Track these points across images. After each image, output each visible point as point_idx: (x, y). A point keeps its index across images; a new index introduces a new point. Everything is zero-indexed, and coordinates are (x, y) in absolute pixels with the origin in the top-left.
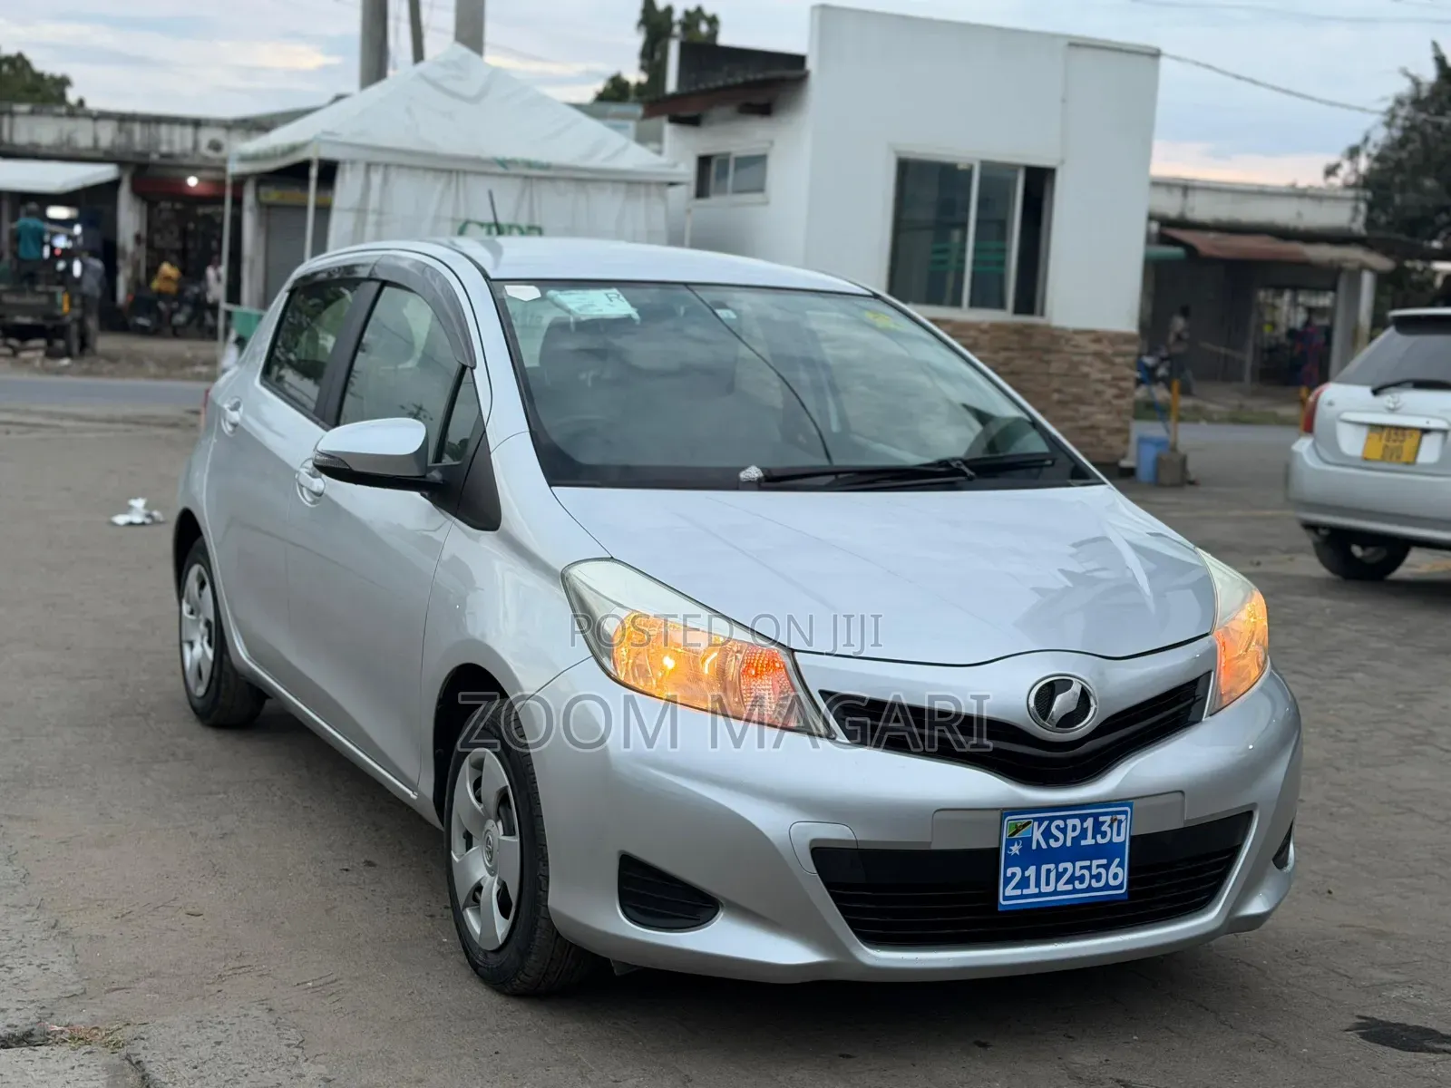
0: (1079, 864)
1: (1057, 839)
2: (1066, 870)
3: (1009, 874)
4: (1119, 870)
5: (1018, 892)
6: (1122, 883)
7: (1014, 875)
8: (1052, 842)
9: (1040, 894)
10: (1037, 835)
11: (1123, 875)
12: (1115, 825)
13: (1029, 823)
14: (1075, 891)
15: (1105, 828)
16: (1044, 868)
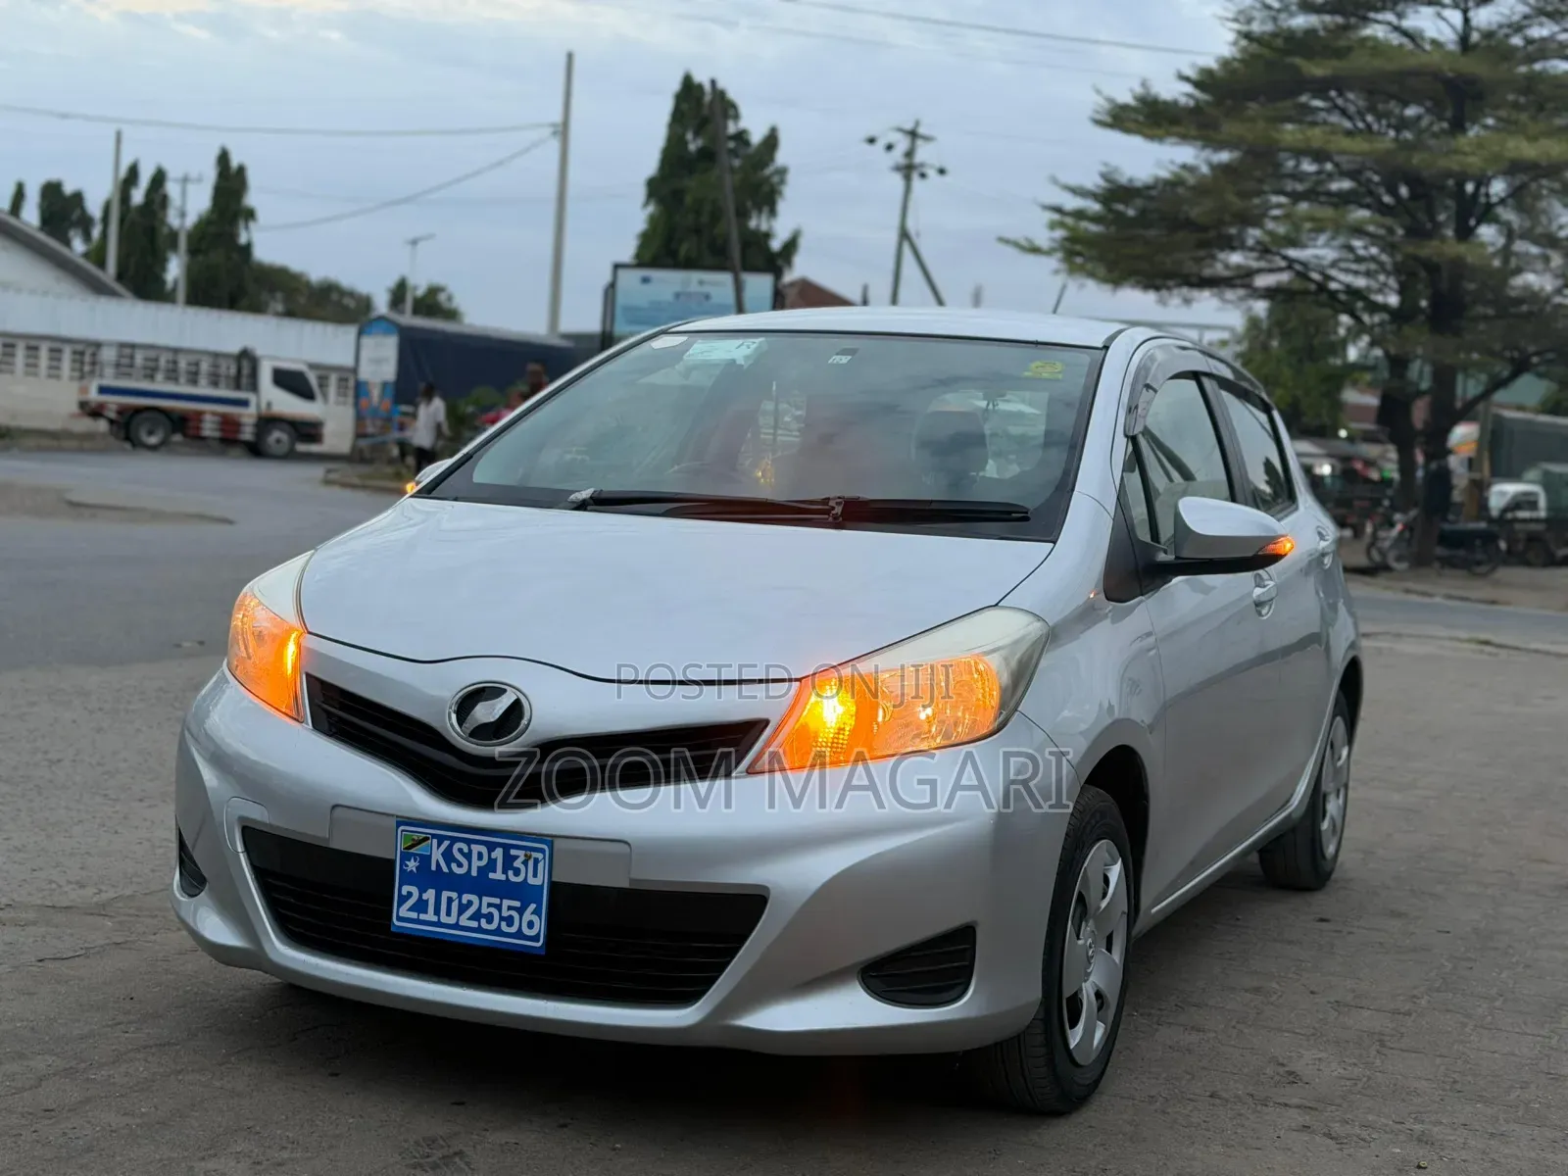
0: (486, 900)
1: (460, 865)
2: (470, 903)
3: (404, 893)
4: (535, 918)
5: (414, 915)
6: (538, 934)
7: (410, 894)
8: (454, 866)
9: (439, 924)
10: (437, 855)
11: (540, 926)
12: (531, 863)
13: (427, 839)
14: (479, 930)
15: (518, 864)
16: (445, 894)
